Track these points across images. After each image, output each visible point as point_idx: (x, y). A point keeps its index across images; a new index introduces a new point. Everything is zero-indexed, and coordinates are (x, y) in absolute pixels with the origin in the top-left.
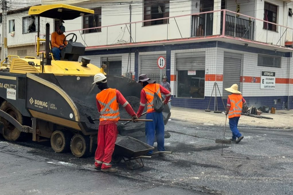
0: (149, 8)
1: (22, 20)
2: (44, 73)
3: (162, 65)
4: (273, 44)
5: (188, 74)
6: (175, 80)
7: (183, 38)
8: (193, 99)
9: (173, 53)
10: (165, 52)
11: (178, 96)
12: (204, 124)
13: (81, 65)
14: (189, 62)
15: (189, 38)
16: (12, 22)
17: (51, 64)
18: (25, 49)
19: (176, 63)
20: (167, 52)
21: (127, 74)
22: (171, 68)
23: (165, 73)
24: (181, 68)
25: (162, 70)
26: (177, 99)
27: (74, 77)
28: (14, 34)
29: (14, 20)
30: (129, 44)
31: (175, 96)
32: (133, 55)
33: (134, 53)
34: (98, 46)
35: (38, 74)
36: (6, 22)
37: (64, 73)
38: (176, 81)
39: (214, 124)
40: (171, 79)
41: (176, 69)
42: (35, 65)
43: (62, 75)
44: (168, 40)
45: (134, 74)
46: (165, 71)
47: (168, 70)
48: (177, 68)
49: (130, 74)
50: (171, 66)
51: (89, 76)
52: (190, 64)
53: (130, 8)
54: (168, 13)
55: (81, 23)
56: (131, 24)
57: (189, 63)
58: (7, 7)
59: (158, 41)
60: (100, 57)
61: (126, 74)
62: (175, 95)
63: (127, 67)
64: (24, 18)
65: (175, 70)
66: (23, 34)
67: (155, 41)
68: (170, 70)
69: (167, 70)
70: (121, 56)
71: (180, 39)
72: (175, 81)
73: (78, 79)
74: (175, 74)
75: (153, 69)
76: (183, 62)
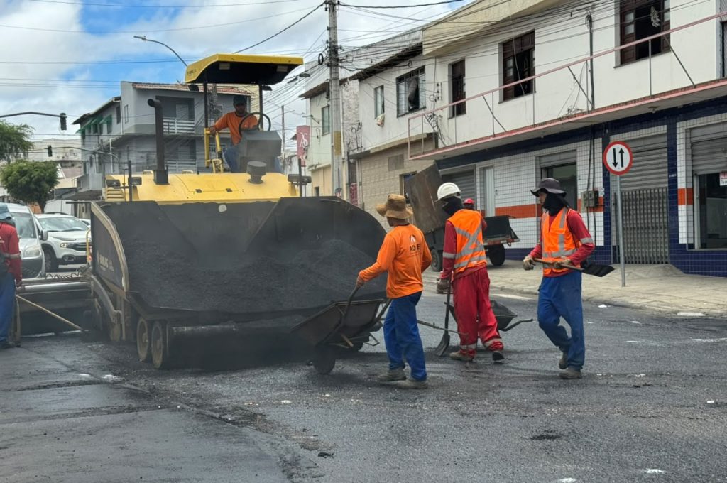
0: (631, 17)
1: (395, 85)
3: (619, 164)
5: (721, 184)
6: (690, 201)
7: (695, 83)
9: (681, 127)
10: (663, 129)
11: (703, 245)
14: (720, 150)
15: (715, 81)
16: (379, 90)
18: (399, 153)
19: (692, 156)
20: (668, 129)
21: (587, 196)
22: (679, 169)
23: (667, 185)
24: (706, 168)
26: (701, 252)
27: (213, 205)
28: (383, 121)
29: (382, 87)
30: (589, 112)
31: (691, 246)
32: (599, 142)
33: (601, 139)
37: (186, 199)
38: (693, 204)
40: (679, 202)
41: (693, 171)
43: (181, 203)
44: (653, 97)
45: (601, 194)
46: (667, 180)
47: (673, 176)
48: (695, 168)
49: (593, 196)
50: (678, 165)
51: (250, 202)
52: (723, 154)
53: (590, 21)
54: (668, 23)
55: (498, 72)
57: (718, 152)
59: (632, 102)
60: (534, 158)
61: (584, 195)
62: (691, 242)
63: (587, 177)
64: (400, 80)
65: (690, 174)
66: (398, 116)
67: (626, 103)
68: (677, 177)
69: (670, 176)
70: (575, 150)
71: (688, 88)
72: (691, 206)
73: (222, 209)
74: (690, 186)
75: (644, 177)
76: (706, 151)
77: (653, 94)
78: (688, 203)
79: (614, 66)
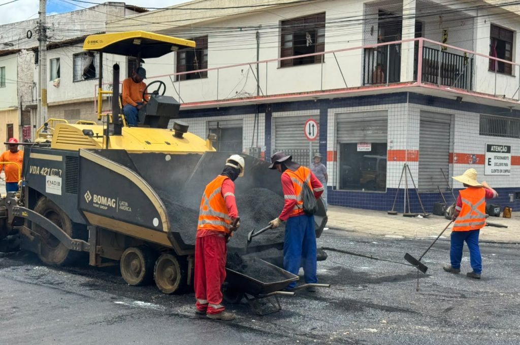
0: (290, 37)
1: (72, 59)
2: (109, 148)
3: (312, 134)
4: (506, 97)
5: (358, 150)
6: (335, 160)
7: (348, 87)
8: (367, 193)
9: (331, 113)
10: (317, 112)
11: (341, 188)
12: (386, 236)
13: (173, 135)
15: (359, 88)
16: (55, 62)
17: (122, 134)
18: (77, 108)
19: (338, 131)
20: (320, 112)
21: (252, 151)
22: (328, 139)
23: (318, 148)
24: (346, 139)
25: (312, 143)
26: (339, 192)
27: (162, 155)
28: (59, 83)
29: (58, 59)
30: (255, 97)
31: (335, 188)
32: (262, 116)
33: (264, 114)
34: (202, 102)
35: (100, 151)
36: (44, 62)
37: (144, 150)
38: (337, 161)
39: (403, 236)
40: (327, 159)
41: (337, 140)
42: (95, 135)
43: (141, 153)
44: (323, 91)
45: (263, 149)
46: (318, 145)
47: (323, 142)
49: (257, 151)
50: (328, 135)
51: (185, 154)
52: (361, 132)
53: (258, 36)
54: (323, 44)
55: (173, 63)
56: (260, 64)
57: (359, 130)
58: (46, 37)
59: (305, 93)
60: (205, 122)
61: (250, 150)
62: (335, 185)
63: (251, 138)
64: (76, 56)
65: (336, 142)
66: (74, 82)
67: (300, 93)
68: (326, 143)
69: (321, 142)
70: (242, 119)
71: (343, 89)
72: (335, 162)
73: (168, 158)
74: (336, 150)
75: (298, 141)
76: (349, 129)
77: (323, 89)
78: (334, 161)
79: (277, 67)
